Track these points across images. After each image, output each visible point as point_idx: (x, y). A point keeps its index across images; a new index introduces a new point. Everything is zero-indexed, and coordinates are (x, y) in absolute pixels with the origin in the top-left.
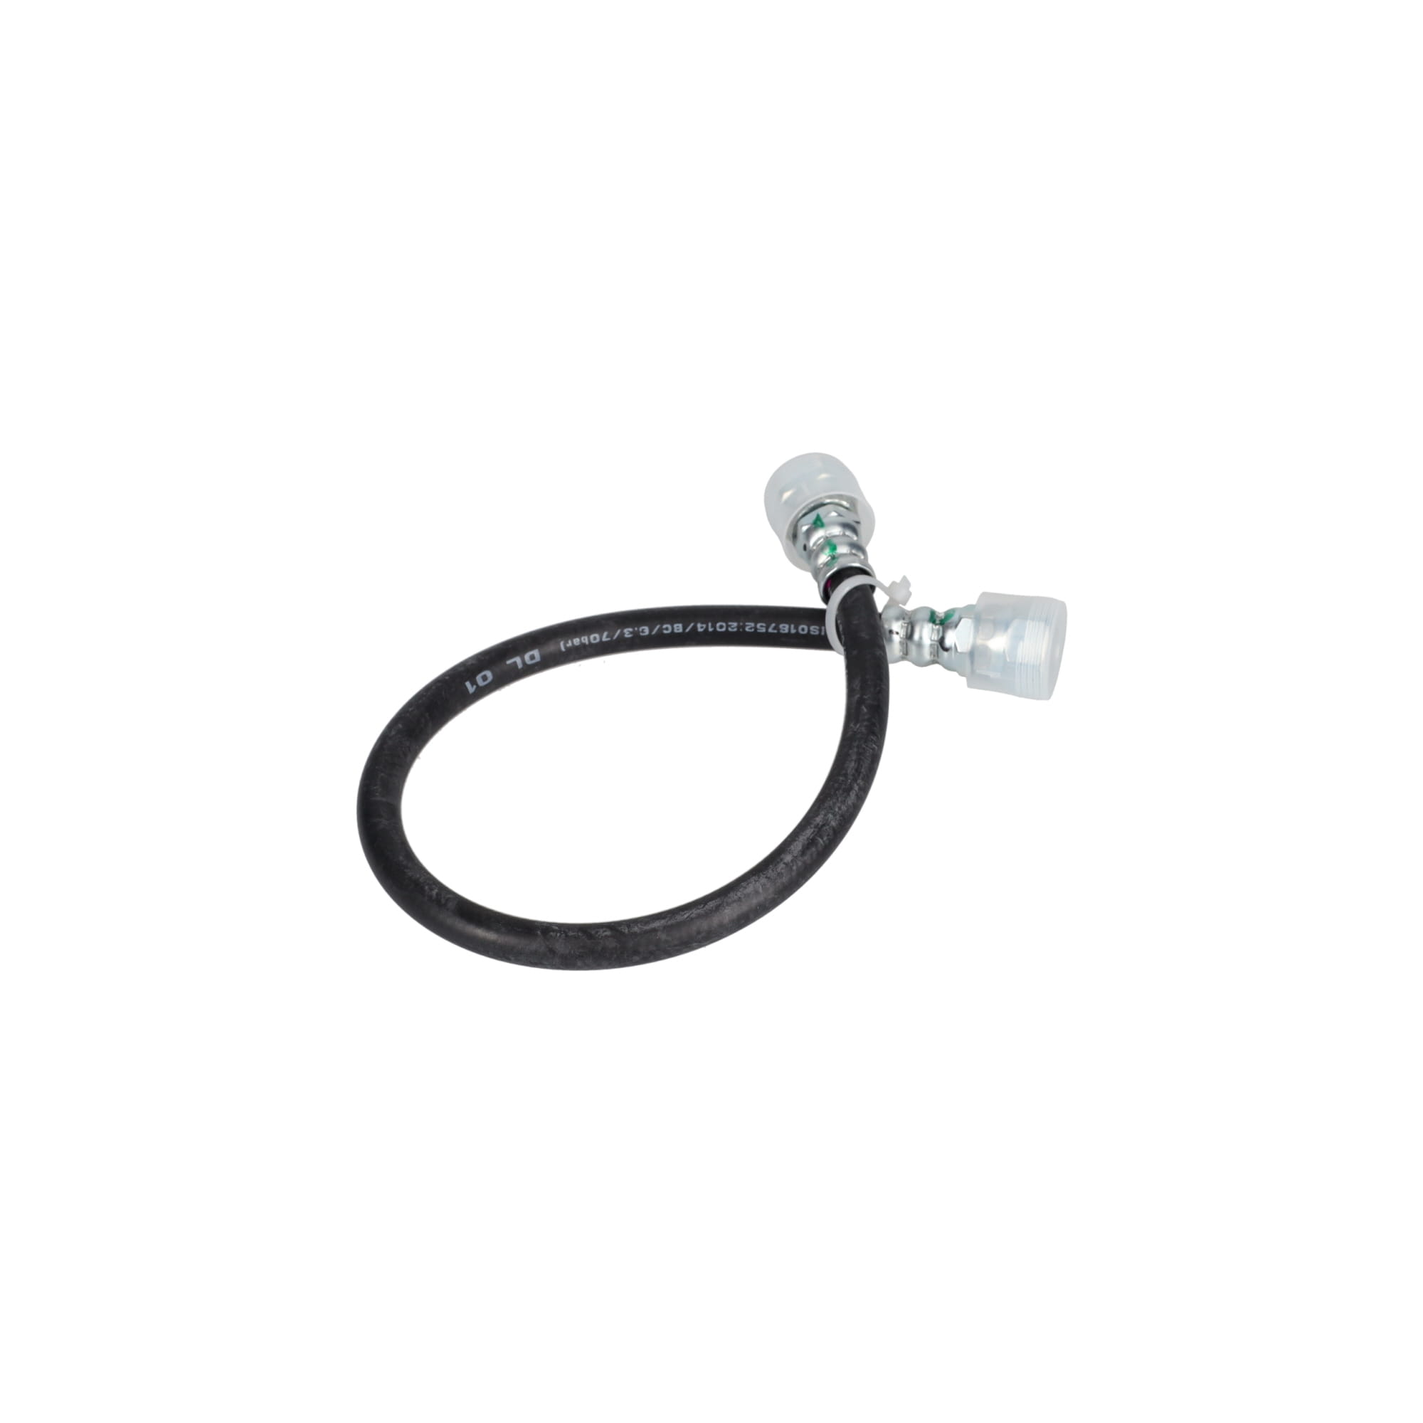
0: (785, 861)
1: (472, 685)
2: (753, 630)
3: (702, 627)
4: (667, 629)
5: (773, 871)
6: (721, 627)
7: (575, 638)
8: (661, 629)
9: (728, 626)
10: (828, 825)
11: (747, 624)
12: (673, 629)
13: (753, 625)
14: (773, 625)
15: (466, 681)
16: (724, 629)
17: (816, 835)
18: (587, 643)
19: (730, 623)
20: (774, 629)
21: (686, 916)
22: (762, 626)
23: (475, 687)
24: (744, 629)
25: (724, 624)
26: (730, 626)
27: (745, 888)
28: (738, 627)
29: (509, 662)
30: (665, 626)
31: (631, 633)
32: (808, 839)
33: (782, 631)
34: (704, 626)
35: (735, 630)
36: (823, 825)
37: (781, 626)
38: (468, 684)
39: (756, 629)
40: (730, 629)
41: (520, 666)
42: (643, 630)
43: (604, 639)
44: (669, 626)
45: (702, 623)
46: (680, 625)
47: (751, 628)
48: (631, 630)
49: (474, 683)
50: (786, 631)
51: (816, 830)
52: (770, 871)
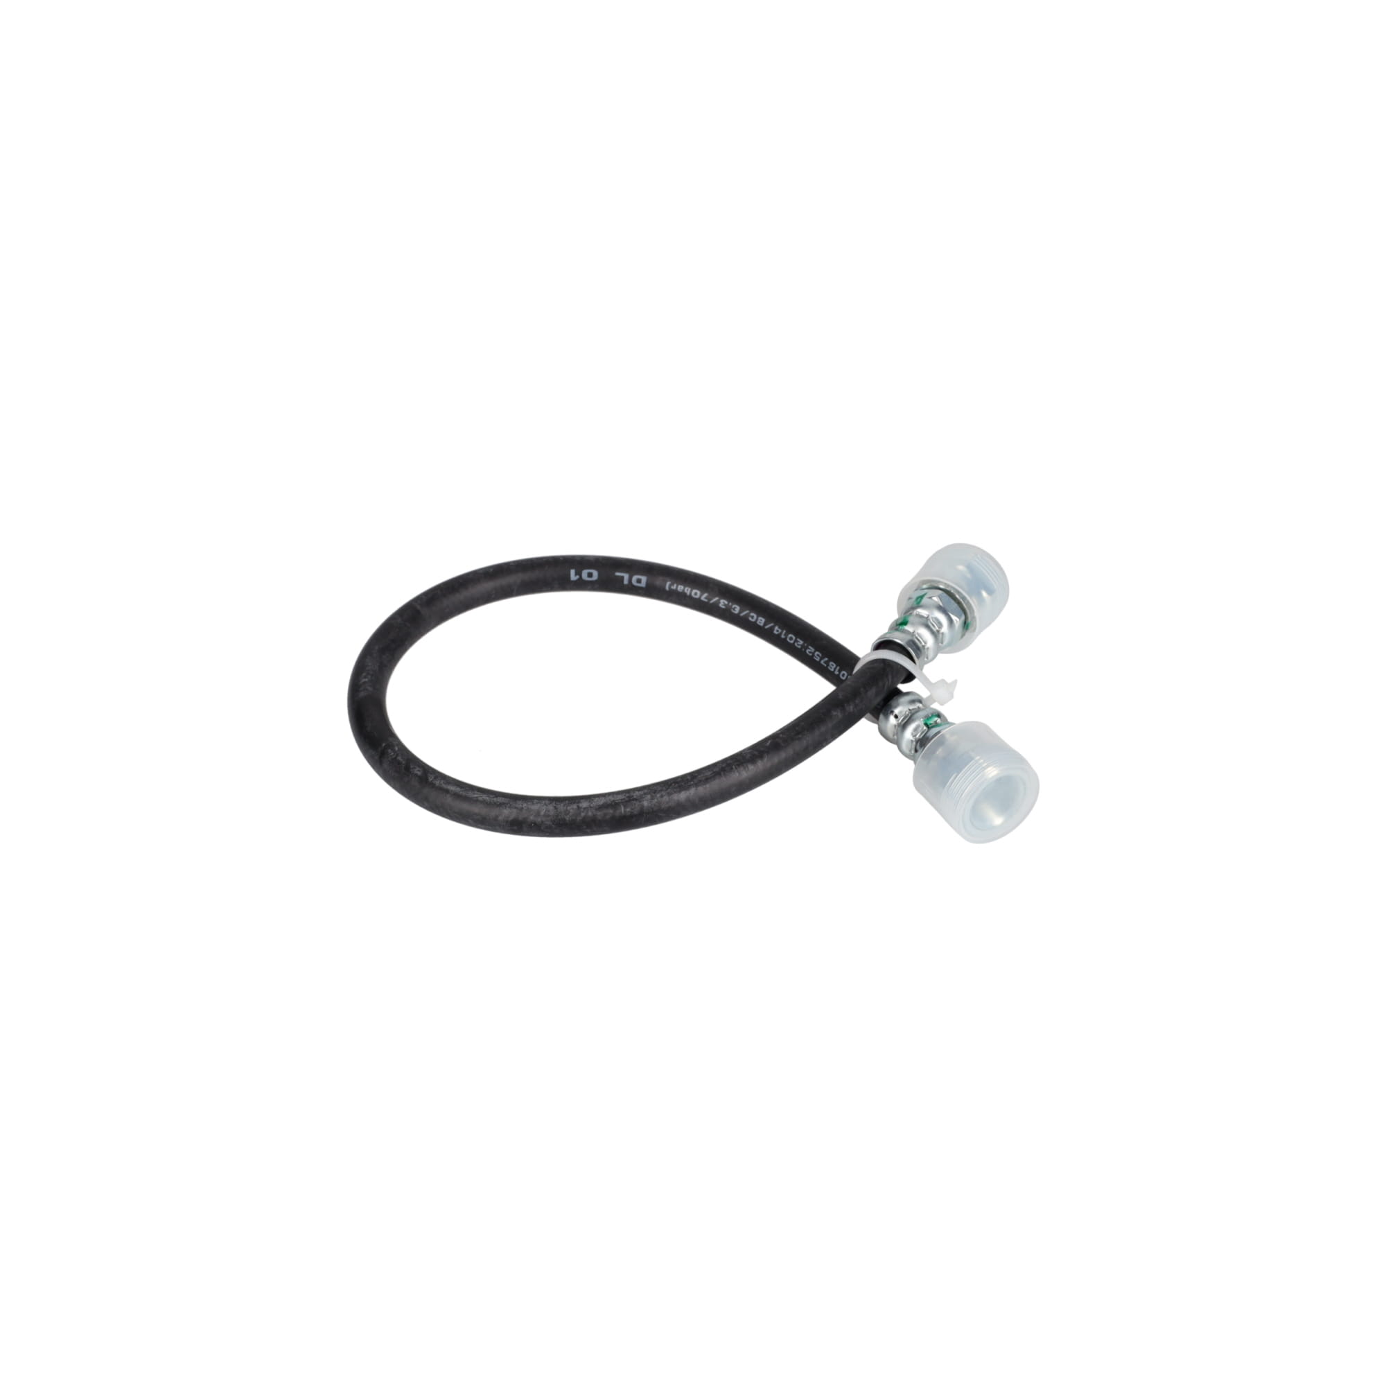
0: (580, 805)
1: (576, 574)
2: (811, 655)
3: (778, 631)
4: (752, 617)
5: (564, 806)
6: (791, 639)
7: (681, 585)
8: (748, 615)
9: (796, 641)
10: (640, 802)
11: (810, 647)
12: (757, 620)
13: (813, 650)
14: (826, 659)
15: (573, 568)
16: (792, 642)
17: (622, 802)
18: (688, 594)
19: (798, 640)
20: (825, 662)
21: (476, 796)
22: (818, 655)
23: (578, 577)
24: (805, 650)
25: (794, 638)
26: (797, 641)
27: (533, 804)
28: (802, 646)
29: (618, 574)
30: (752, 614)
31: (725, 605)
32: (614, 801)
33: (829, 668)
34: (780, 631)
35: (799, 647)
36: (636, 800)
37: (831, 663)
38: (573, 572)
39: (813, 655)
40: (796, 644)
41: (626, 582)
42: (735, 608)
43: (703, 598)
44: (755, 616)
45: (779, 628)
46: (763, 620)
47: (810, 652)
48: (726, 602)
49: (578, 573)
50: (832, 670)
51: (627, 799)
52: (562, 805)
